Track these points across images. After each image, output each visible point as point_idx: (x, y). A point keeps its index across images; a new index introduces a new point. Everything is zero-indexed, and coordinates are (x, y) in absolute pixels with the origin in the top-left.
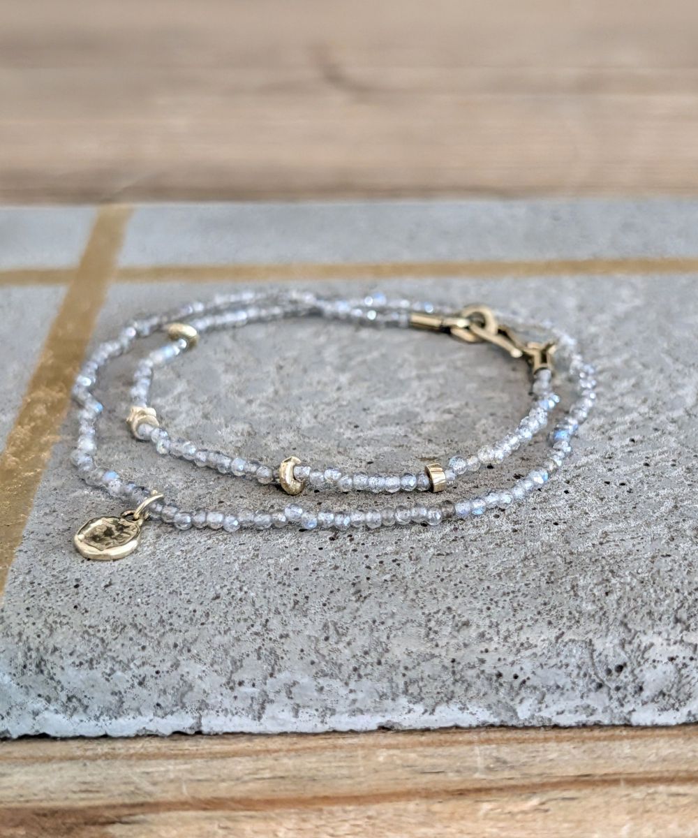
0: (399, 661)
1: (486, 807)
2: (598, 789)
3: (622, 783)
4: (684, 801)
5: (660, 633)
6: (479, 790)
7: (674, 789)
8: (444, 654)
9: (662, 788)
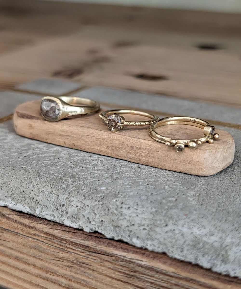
0: (11, 188)
5: (77, 198)
8: (22, 189)
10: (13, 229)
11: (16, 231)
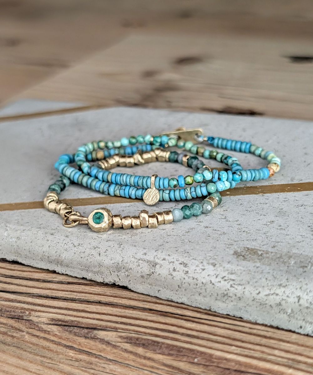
10: (122, 360)
11: (127, 362)
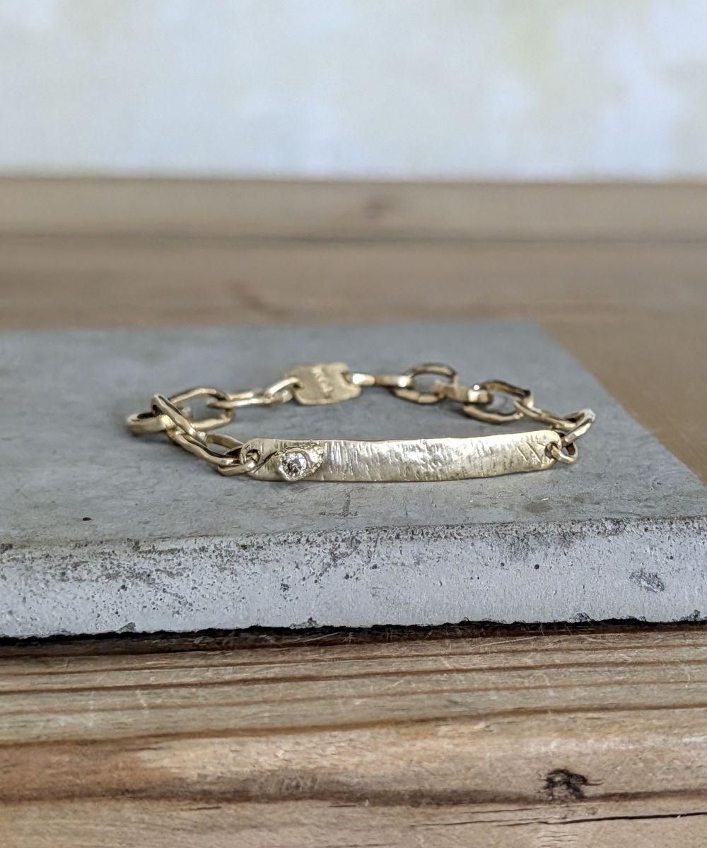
1: (444, 729)
2: (531, 717)
3: (550, 713)
4: (599, 722)
6: (437, 719)
7: (590, 715)
9: (580, 715)
